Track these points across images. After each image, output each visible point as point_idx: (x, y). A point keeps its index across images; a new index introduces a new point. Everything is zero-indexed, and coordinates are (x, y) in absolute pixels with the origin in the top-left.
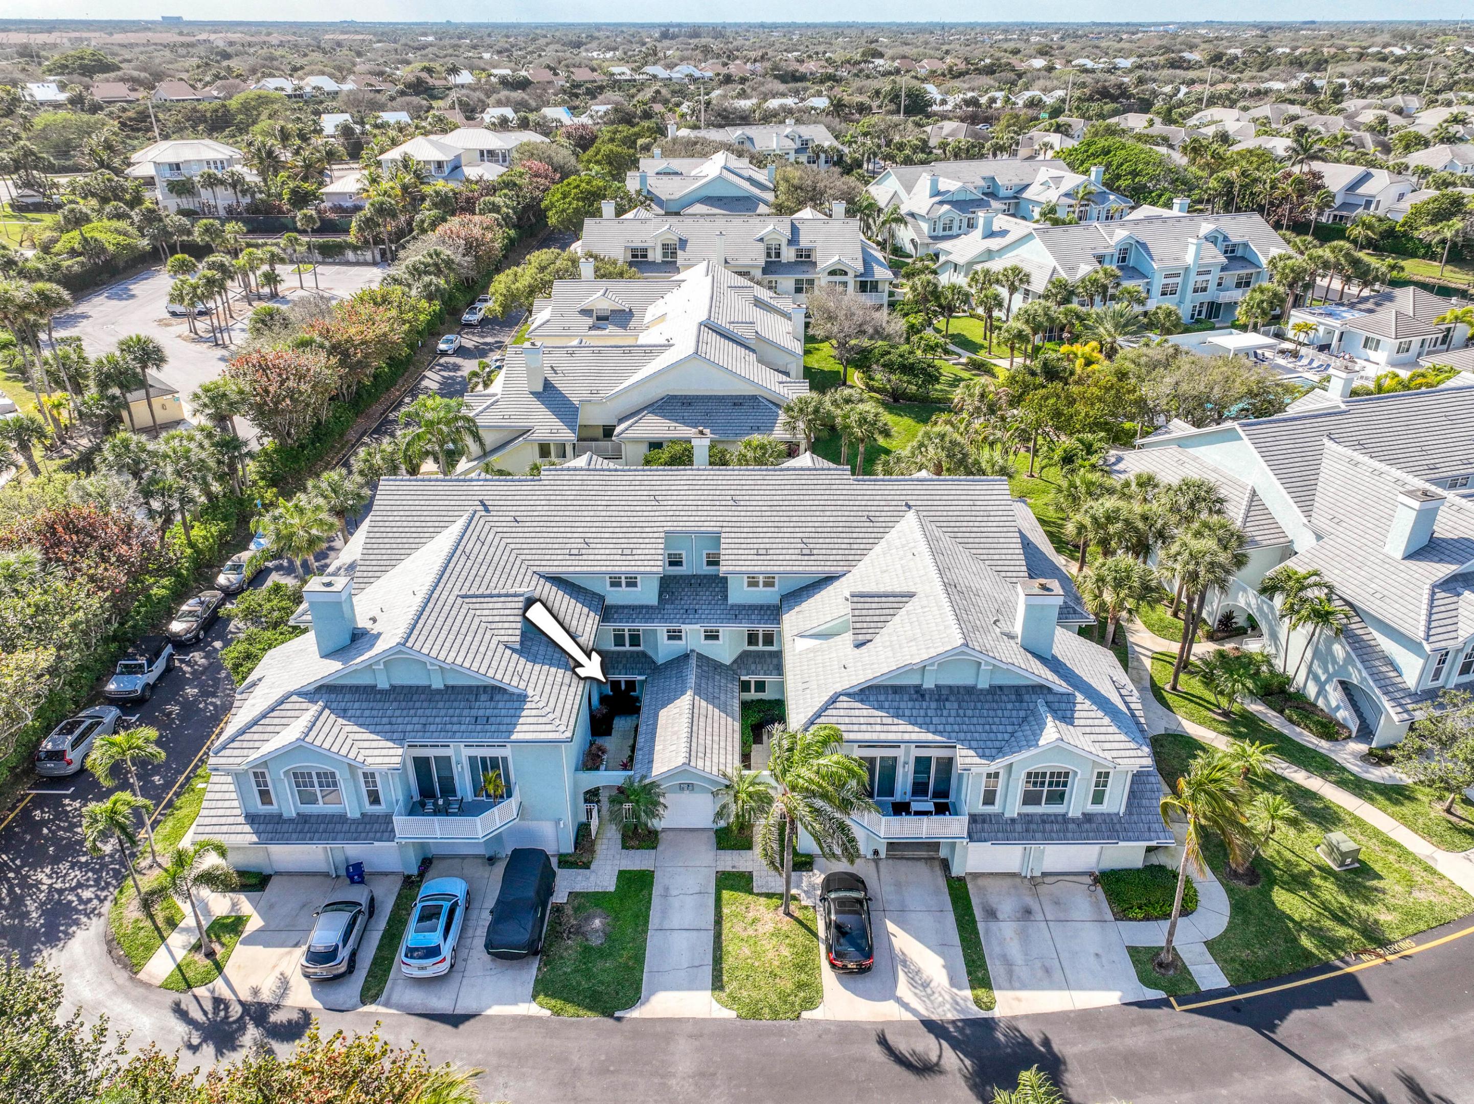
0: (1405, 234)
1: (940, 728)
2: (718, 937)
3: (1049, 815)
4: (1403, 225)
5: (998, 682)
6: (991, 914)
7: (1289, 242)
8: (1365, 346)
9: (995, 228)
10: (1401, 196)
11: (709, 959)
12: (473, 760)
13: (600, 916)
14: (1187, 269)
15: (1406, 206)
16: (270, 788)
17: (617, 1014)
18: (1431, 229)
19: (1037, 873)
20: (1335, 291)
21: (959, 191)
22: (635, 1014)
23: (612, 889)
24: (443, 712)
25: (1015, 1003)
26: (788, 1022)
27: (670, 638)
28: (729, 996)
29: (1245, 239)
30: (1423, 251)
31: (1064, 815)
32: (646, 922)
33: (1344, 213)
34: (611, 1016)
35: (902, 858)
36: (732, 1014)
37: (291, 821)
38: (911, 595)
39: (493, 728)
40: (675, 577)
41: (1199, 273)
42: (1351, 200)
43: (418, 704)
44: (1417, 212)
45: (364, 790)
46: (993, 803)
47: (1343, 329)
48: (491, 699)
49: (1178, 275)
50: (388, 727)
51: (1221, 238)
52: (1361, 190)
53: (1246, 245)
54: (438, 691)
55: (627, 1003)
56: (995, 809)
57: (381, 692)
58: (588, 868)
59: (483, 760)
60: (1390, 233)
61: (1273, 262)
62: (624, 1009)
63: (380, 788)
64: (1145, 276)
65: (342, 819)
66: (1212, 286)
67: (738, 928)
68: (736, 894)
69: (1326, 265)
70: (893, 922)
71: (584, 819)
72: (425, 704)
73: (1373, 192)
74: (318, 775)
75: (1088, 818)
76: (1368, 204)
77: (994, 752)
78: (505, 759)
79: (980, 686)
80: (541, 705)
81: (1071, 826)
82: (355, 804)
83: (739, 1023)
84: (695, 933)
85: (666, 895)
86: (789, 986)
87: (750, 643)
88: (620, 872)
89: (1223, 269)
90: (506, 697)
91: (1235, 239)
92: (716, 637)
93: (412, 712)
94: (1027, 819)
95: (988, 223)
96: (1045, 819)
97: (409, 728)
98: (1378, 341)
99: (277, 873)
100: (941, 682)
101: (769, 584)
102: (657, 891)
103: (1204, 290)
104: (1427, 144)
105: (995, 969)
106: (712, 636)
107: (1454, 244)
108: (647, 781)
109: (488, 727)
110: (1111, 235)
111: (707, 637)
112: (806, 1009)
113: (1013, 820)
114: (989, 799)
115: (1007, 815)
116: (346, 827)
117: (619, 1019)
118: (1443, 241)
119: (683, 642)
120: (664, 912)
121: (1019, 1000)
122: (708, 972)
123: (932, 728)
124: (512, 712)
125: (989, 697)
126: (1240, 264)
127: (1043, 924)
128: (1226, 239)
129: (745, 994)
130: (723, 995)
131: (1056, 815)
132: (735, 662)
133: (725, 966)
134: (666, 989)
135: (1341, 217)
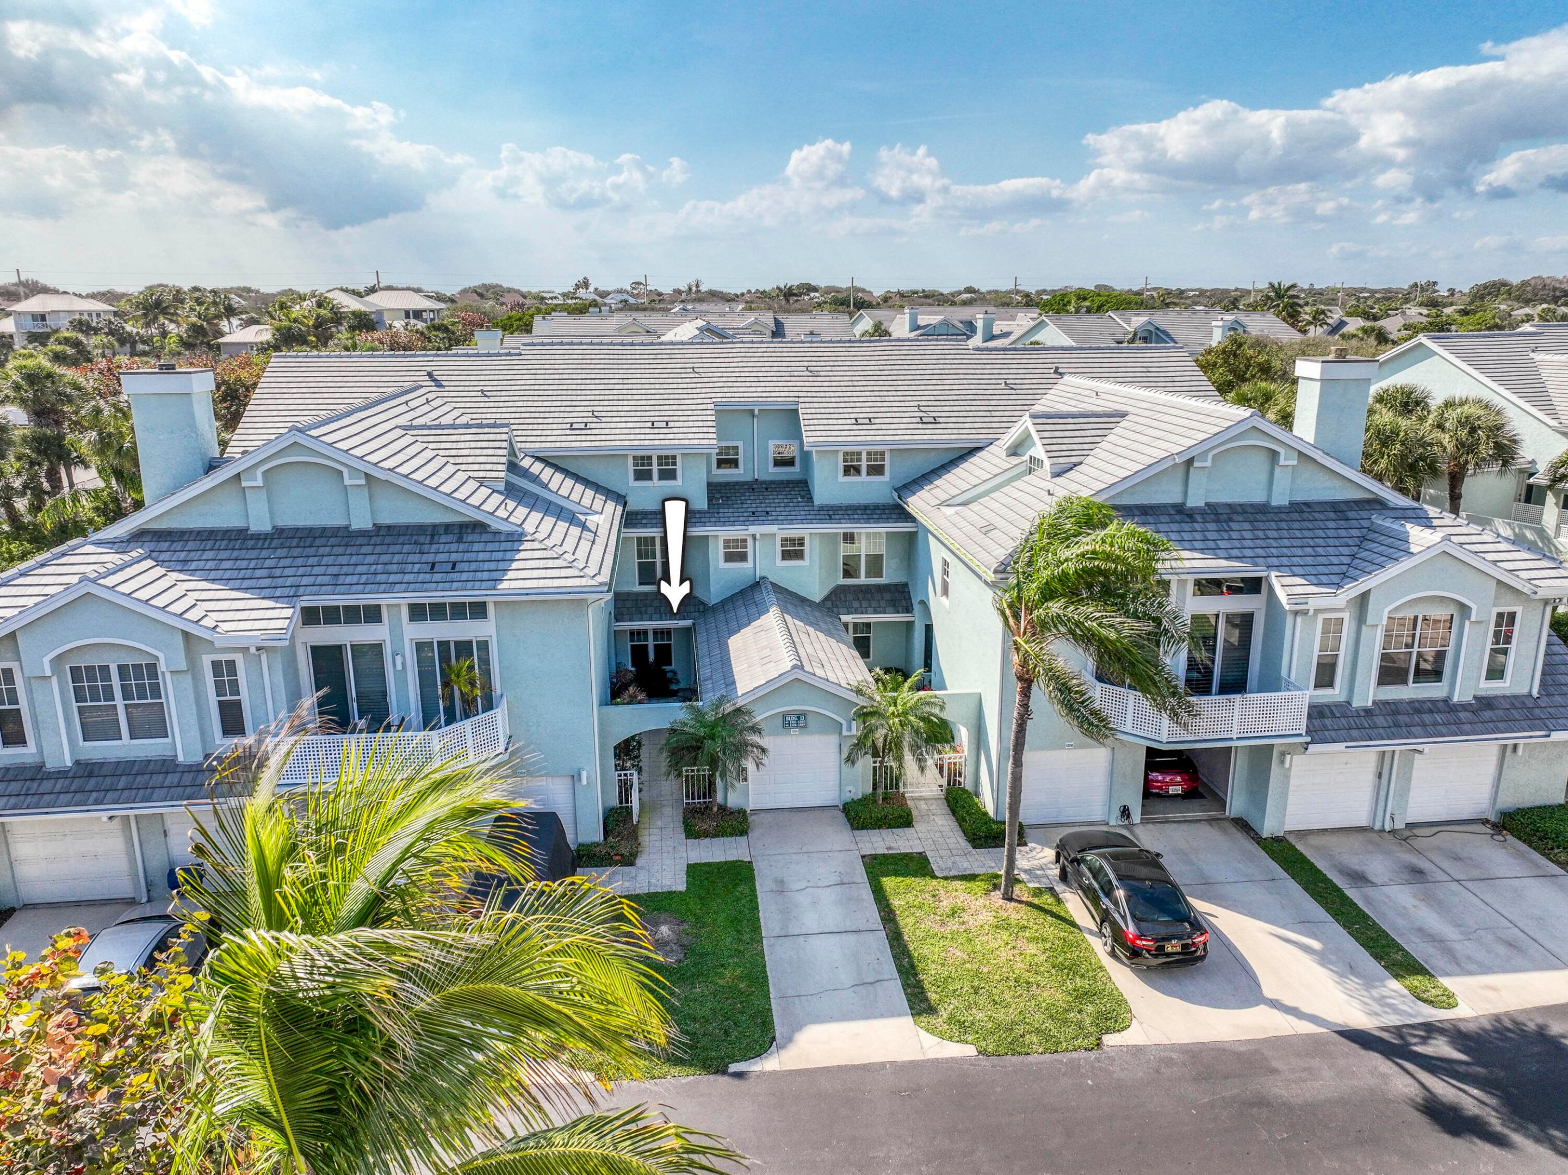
1: (1235, 552)
2: (896, 939)
3: (1422, 702)
5: (1299, 497)
6: (1359, 878)
9: (996, 331)
11: (890, 968)
12: (421, 647)
13: (665, 922)
16: (23, 705)
17: (733, 1068)
19: (1400, 825)
22: (770, 1064)
23: (682, 887)
24: (370, 559)
25: (1490, 994)
26: (1083, 1054)
27: (729, 557)
28: (951, 1020)
31: (1446, 701)
32: (756, 928)
34: (724, 1072)
35: (1167, 821)
36: (970, 1051)
37: (61, 774)
38: (1123, 415)
39: (464, 576)
40: (727, 484)
43: (322, 551)
45: (213, 701)
46: (1330, 684)
48: (460, 541)
50: (266, 582)
54: (362, 533)
55: (749, 1048)
56: (1335, 694)
57: (258, 537)
58: (632, 864)
59: (444, 645)
62: (746, 1058)
63: (244, 696)
65: (167, 766)
67: (929, 924)
68: (908, 880)
70: (1201, 898)
71: (615, 802)
72: (340, 550)
74: (122, 669)
75: (1485, 703)
77: (1335, 579)
78: (484, 646)
79: (1274, 503)
80: (549, 543)
81: (1463, 715)
82: (195, 733)
83: (985, 1062)
84: (852, 938)
85: (781, 888)
86: (1061, 998)
87: (847, 574)
88: (689, 866)
90: (485, 537)
92: (799, 555)
93: (312, 561)
94: (1391, 709)
95: (988, 326)
96: (1418, 707)
97: (305, 581)
99: (26, 906)
100: (1213, 499)
101: (876, 470)
102: (763, 887)
105: (1417, 949)
106: (793, 551)
108: (729, 708)
109: (455, 576)
110: (1129, 322)
111: (787, 555)
112: (1108, 1031)
113: (1368, 712)
114: (1325, 676)
115: (1357, 703)
116: (172, 779)
117: (740, 1075)
119: (749, 564)
120: (786, 913)
121: (1494, 989)
122: (894, 989)
123: (1221, 553)
124: (499, 555)
125: (1296, 516)
127: (1454, 886)
129: (980, 1016)
130: (939, 1021)
131: (1434, 702)
132: (826, 599)
133: (927, 979)
134: (819, 1019)
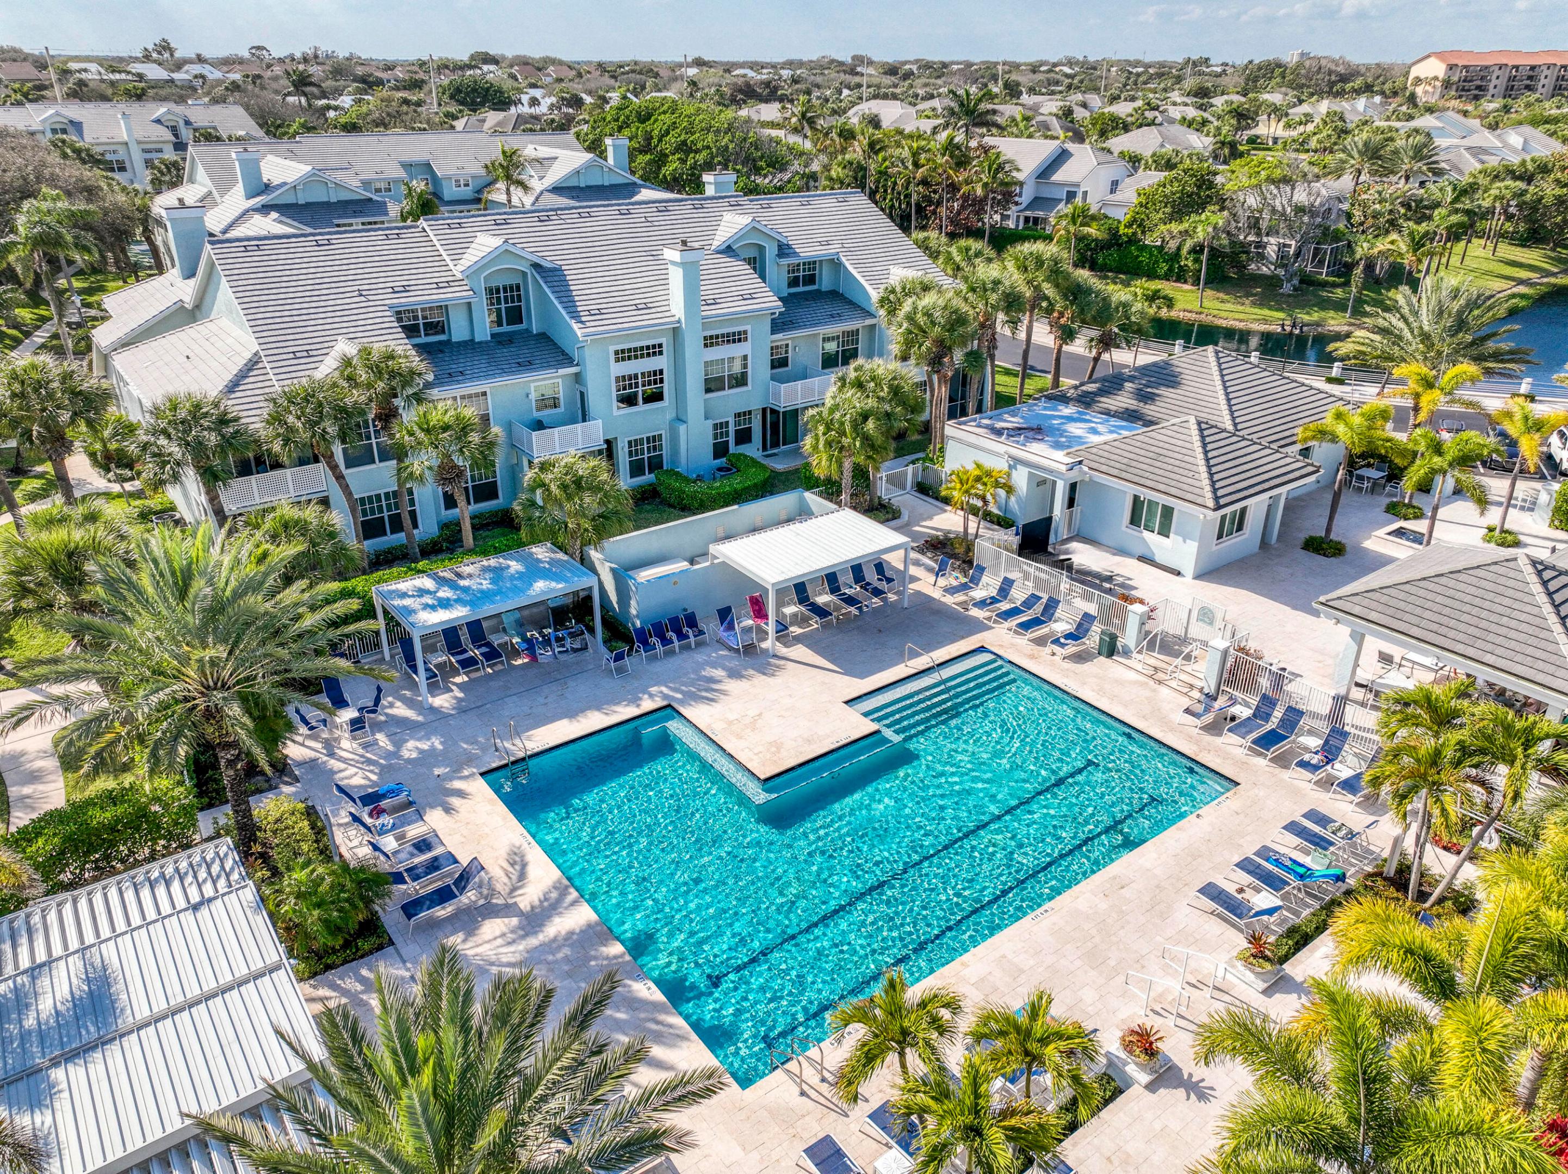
0: (1132, 240)
4: (1129, 225)
7: (934, 255)
8: (1135, 520)
10: (1114, 186)
14: (676, 332)
15: (1129, 194)
18: (1175, 227)
20: (1043, 349)
21: (307, 181)
29: (833, 249)
30: (1164, 267)
33: (1040, 214)
41: (710, 342)
42: (1046, 193)
44: (1148, 201)
47: (1074, 476)
49: (656, 350)
51: (771, 251)
52: (1058, 177)
53: (836, 264)
60: (1114, 240)
61: (891, 302)
64: (565, 358)
66: (760, 370)
69: (1012, 303)
73: (1074, 178)
76: (1071, 196)
89: (778, 325)
91: (807, 250)
98: (1168, 512)
103: (740, 380)
104: (1126, 128)
107: (1215, 253)
118: (1197, 250)
126: (827, 308)
128: (784, 250)
135: (1036, 220)
